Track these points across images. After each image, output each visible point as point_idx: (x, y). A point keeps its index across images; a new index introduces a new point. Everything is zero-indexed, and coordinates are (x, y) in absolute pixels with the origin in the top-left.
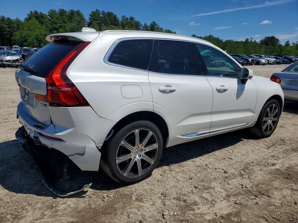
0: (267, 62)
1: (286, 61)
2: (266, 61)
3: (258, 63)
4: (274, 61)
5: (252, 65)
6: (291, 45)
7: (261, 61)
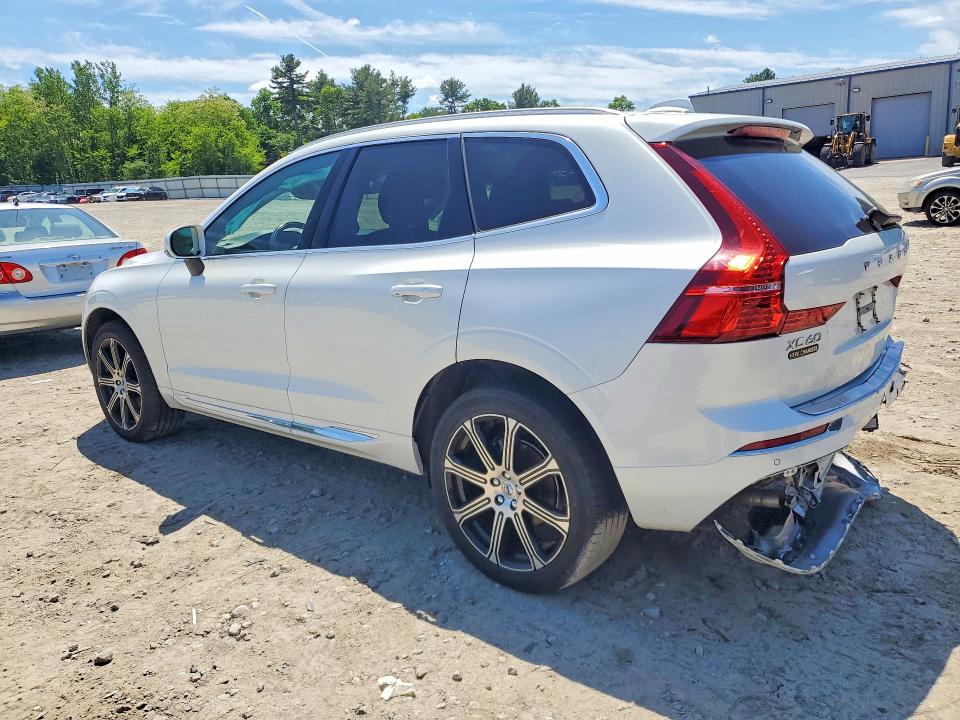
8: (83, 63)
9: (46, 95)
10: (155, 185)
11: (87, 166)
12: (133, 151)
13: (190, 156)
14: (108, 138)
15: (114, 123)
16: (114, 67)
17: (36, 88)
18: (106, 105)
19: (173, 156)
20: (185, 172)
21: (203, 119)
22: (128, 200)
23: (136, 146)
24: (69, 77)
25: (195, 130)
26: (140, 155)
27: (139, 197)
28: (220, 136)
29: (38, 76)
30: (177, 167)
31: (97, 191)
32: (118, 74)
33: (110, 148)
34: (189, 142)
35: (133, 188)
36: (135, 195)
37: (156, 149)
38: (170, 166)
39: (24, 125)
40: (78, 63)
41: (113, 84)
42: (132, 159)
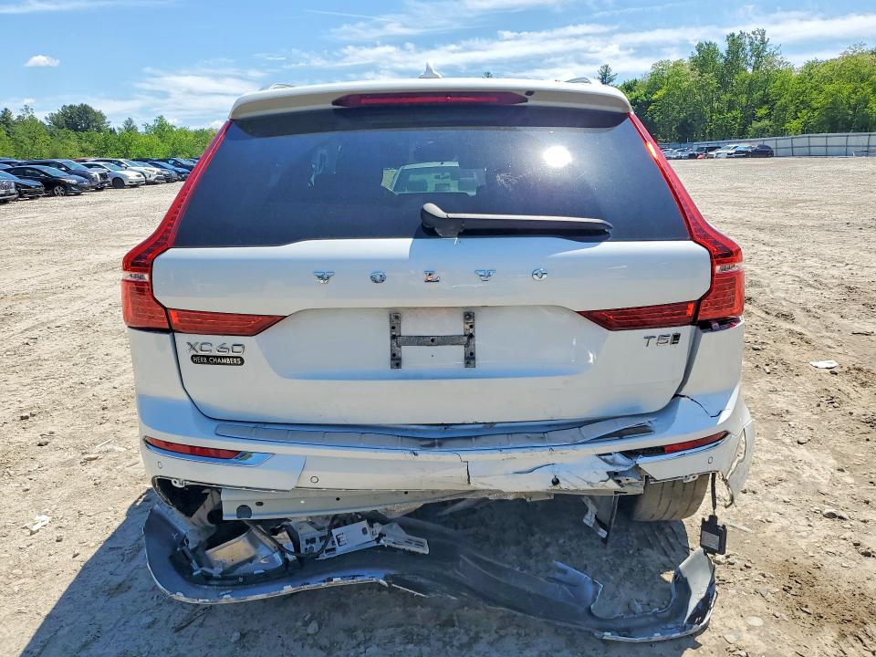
0: (143, 177)
1: (183, 173)
2: (140, 176)
3: (118, 183)
4: (158, 173)
5: (102, 189)
6: (141, 130)
7: (126, 177)
8: (737, 34)
9: (701, 66)
10: (766, 143)
11: (720, 127)
12: (762, 112)
13: (816, 114)
14: (744, 100)
15: (751, 86)
16: (764, 33)
17: (694, 60)
18: (750, 70)
19: (799, 115)
20: (807, 129)
21: (840, 76)
22: (736, 157)
23: (766, 107)
24: (723, 47)
25: (829, 88)
26: (768, 116)
27: (746, 154)
28: (855, 92)
29: (698, 50)
30: (801, 126)
31: (712, 149)
32: (766, 40)
33: (744, 110)
34: (819, 101)
35: (743, 146)
36: (743, 152)
37: (784, 109)
38: (795, 124)
39: (678, 93)
40: (733, 35)
41: (759, 50)
42: (760, 119)
